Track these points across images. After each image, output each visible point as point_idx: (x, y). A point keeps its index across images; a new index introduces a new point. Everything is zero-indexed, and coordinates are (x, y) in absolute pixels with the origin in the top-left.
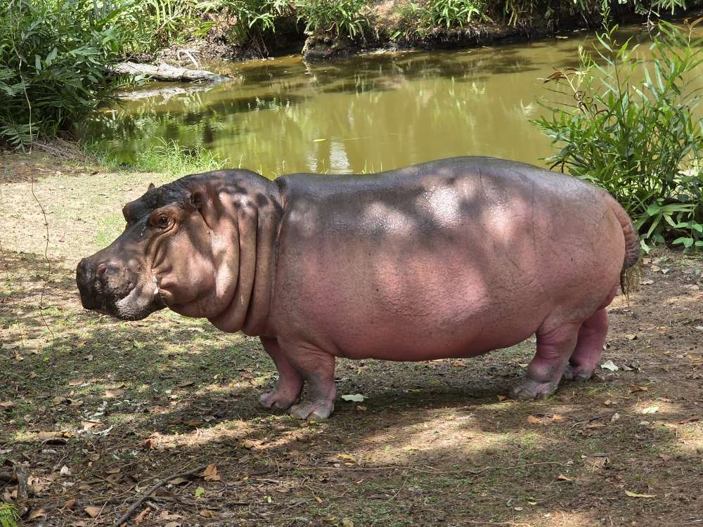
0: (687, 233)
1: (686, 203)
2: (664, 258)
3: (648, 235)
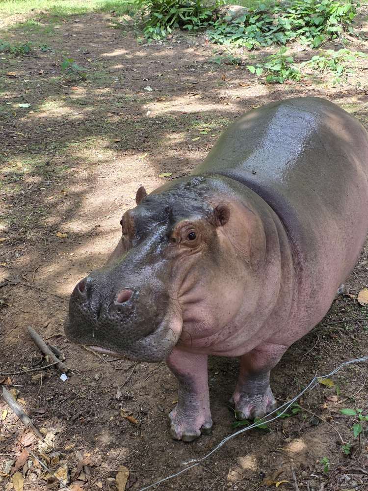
0: (190, 22)
1: (190, 7)
2: (178, 35)
3: (171, 24)
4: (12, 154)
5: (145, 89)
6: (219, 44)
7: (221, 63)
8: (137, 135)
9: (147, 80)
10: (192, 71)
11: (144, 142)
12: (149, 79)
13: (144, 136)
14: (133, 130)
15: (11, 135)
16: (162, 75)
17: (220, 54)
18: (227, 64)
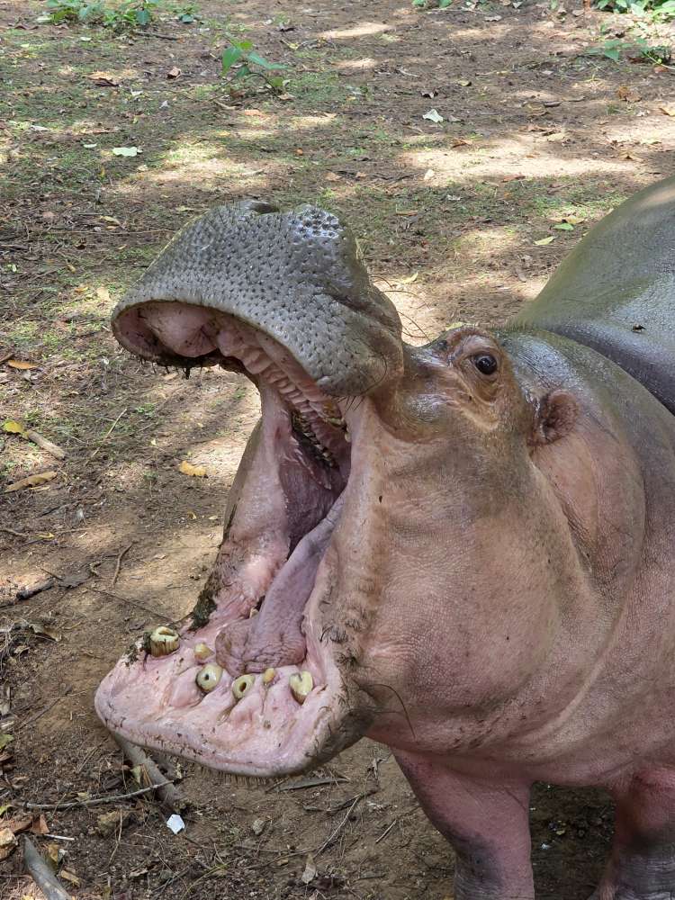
4: (87, 268)
5: (425, 117)
6: (616, 10)
7: (620, 58)
8: (396, 227)
9: (432, 95)
10: (546, 76)
11: (414, 243)
12: (436, 94)
13: (414, 229)
14: (388, 215)
15: (89, 222)
16: (470, 84)
17: (617, 35)
18: (635, 61)
